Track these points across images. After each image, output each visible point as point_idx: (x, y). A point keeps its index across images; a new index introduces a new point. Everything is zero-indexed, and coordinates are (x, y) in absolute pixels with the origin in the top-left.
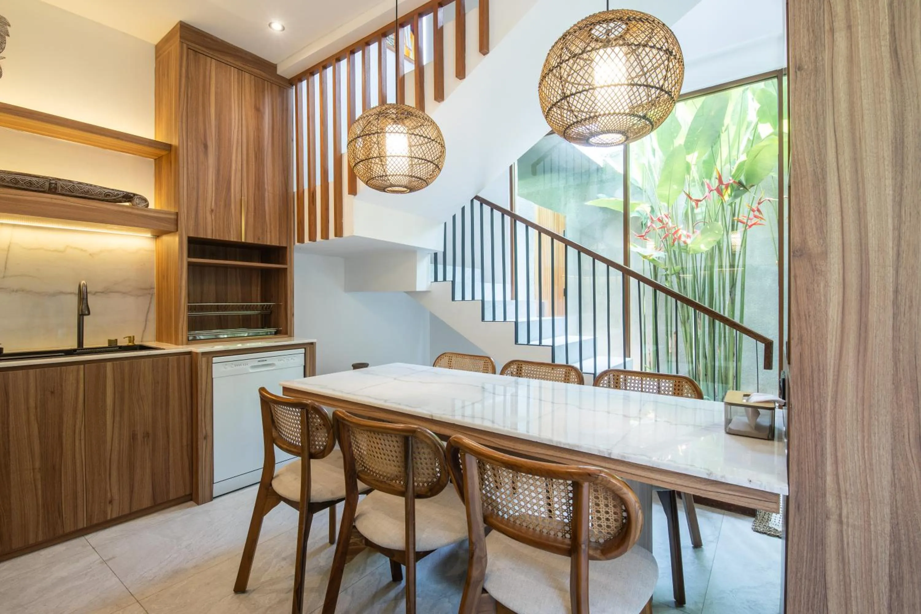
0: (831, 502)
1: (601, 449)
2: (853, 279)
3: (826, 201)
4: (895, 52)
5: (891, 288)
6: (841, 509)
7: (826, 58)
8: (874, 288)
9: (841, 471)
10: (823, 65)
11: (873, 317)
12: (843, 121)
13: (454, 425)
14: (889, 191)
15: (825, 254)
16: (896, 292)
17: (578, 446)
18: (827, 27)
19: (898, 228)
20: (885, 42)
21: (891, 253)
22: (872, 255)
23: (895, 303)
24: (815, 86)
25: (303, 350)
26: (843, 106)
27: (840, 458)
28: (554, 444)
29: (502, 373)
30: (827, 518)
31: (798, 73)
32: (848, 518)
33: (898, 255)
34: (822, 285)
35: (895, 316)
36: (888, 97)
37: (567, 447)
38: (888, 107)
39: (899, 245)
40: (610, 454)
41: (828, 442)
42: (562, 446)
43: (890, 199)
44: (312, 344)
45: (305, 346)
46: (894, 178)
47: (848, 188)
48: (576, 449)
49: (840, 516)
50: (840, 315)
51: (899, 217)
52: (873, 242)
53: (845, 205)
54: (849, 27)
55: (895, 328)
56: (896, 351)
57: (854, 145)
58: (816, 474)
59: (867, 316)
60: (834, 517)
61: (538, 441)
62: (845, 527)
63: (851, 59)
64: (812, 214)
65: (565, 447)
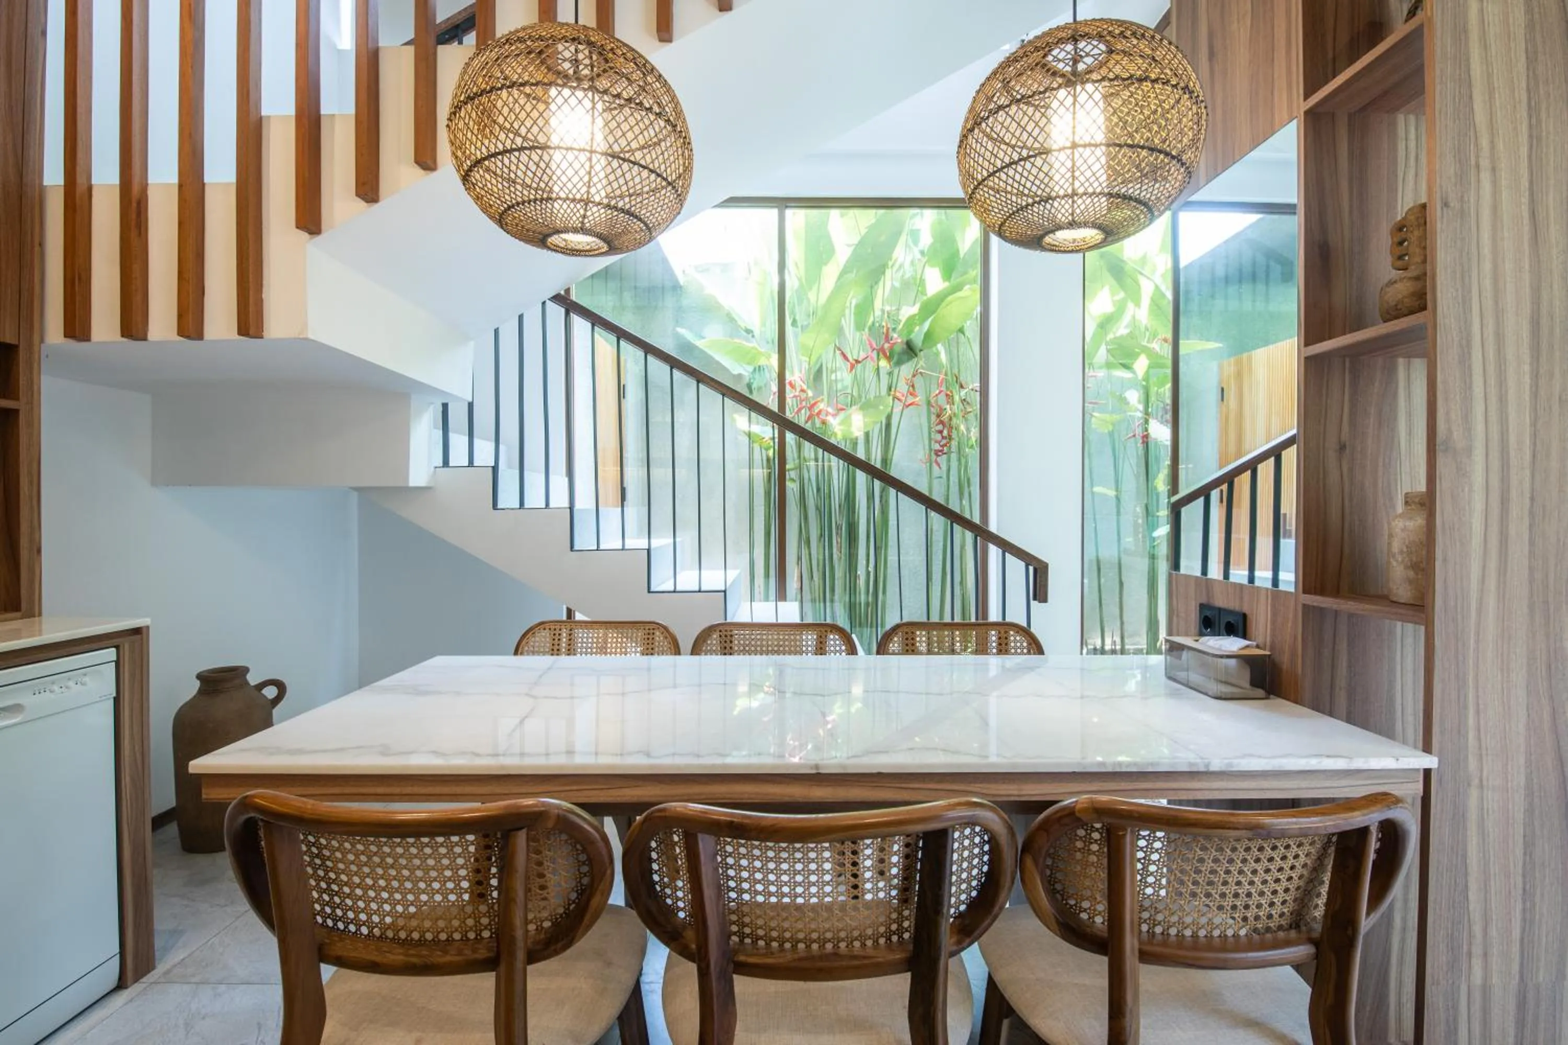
0: (1472, 764)
1: (1192, 761)
2: (1495, 481)
3: (1471, 383)
4: (1533, 214)
5: (1527, 495)
6: (1481, 771)
7: (1472, 200)
8: (1514, 494)
9: (1482, 722)
10: (1469, 208)
11: (1512, 531)
12: (1488, 283)
13: (880, 775)
14: (1527, 379)
15: (1469, 450)
16: (1532, 499)
17: (1152, 764)
18: (1473, 163)
19: (1534, 424)
20: (1525, 200)
21: (1528, 452)
22: (1512, 453)
23: (1532, 514)
24: (1461, 233)
25: (111, 653)
26: (1487, 266)
27: (1481, 707)
28: (1110, 769)
29: (696, 650)
30: (1469, 785)
31: (1445, 209)
32: (1488, 780)
33: (1534, 456)
34: (1466, 489)
35: (1531, 527)
36: (1527, 267)
37: (1134, 769)
38: (1527, 277)
39: (1535, 444)
40: (1207, 765)
41: (1471, 689)
42: (1124, 769)
43: (1527, 387)
44: (137, 631)
45: (116, 641)
46: (1531, 364)
47: (1491, 369)
48: (1150, 769)
49: (1481, 780)
50: (1483, 527)
51: (1535, 409)
52: (1512, 439)
53: (1488, 390)
54: (1494, 170)
55: (1532, 543)
56: (1531, 569)
57: (1497, 317)
58: (1459, 732)
59: (1507, 526)
60: (1476, 782)
61: (1076, 770)
62: (1485, 791)
63: (1495, 208)
64: (1458, 397)
65: (1129, 770)
